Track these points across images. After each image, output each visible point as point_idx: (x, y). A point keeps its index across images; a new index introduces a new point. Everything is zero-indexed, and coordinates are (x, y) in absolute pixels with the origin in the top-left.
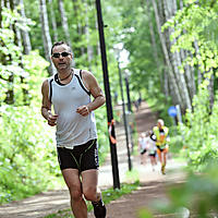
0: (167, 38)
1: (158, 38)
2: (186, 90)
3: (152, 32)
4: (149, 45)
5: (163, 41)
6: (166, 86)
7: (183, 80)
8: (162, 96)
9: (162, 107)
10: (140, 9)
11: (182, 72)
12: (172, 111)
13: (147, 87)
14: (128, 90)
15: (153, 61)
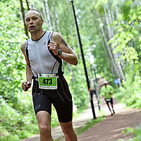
0: (111, 48)
1: (107, 49)
2: (121, 71)
3: (103, 46)
4: (102, 52)
5: (109, 49)
6: (112, 71)
7: (120, 67)
8: (111, 75)
9: (111, 80)
10: (97, 36)
11: (119, 63)
12: (116, 82)
13: (104, 71)
14: (95, 74)
15: (105, 59)
